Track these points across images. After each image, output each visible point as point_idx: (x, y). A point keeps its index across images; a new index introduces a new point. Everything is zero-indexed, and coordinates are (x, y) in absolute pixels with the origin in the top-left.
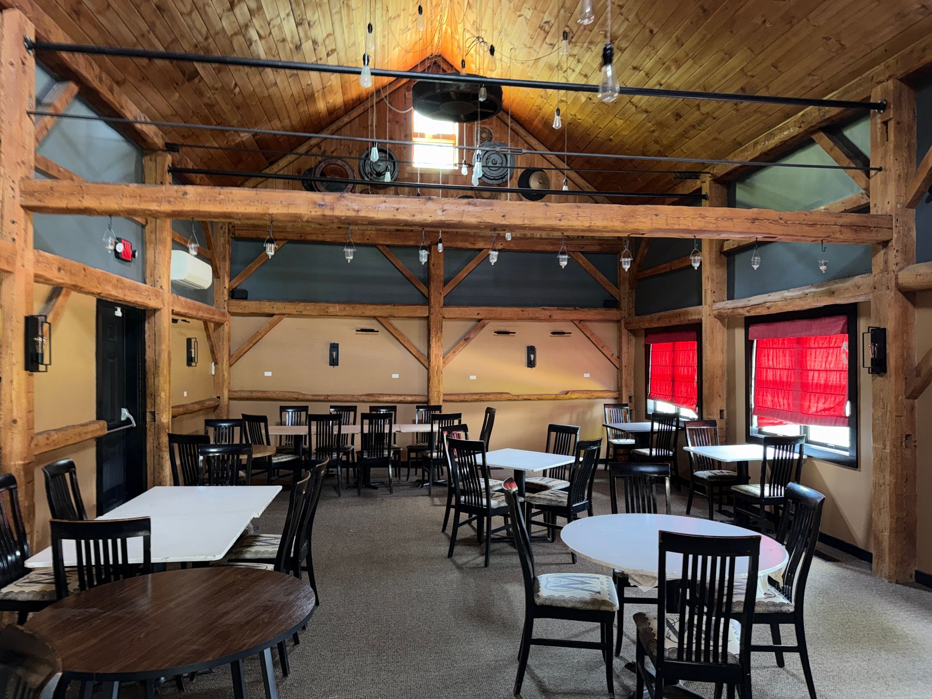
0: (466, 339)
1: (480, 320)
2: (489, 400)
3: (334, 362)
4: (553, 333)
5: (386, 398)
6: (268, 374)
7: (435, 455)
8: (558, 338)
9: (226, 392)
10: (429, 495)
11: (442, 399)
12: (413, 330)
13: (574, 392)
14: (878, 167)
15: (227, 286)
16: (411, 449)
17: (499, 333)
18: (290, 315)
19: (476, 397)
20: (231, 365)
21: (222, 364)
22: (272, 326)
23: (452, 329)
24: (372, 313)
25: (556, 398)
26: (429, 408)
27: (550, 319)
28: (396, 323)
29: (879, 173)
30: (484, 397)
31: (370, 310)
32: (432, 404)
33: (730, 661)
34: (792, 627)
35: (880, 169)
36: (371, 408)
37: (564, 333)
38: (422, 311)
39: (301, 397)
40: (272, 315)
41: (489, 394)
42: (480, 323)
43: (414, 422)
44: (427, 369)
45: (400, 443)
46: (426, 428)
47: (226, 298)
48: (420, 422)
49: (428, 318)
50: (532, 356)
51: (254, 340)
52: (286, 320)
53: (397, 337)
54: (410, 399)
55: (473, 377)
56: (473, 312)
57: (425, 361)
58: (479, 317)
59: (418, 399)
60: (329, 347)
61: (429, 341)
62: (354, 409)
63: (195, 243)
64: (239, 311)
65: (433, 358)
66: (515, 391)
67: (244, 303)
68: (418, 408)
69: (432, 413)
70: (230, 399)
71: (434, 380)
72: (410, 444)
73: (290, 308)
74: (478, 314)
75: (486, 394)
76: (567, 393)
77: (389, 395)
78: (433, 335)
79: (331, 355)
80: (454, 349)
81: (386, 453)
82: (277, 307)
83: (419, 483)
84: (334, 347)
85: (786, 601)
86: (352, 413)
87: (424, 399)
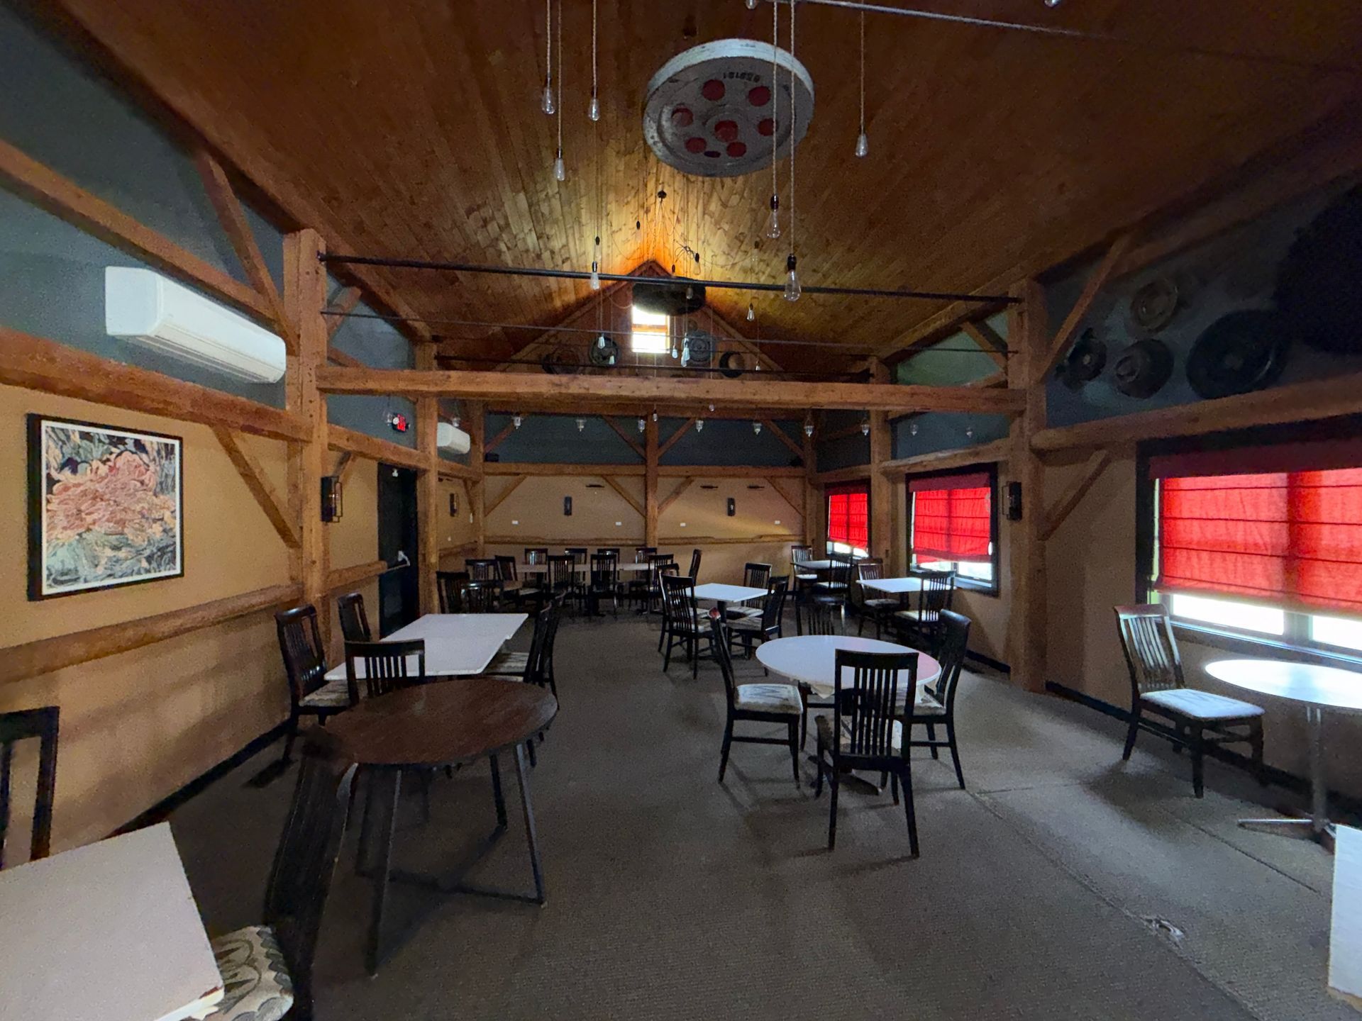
0: (677, 493)
1: (688, 477)
2: (696, 543)
3: (568, 512)
4: (750, 487)
5: (610, 542)
6: (515, 522)
7: (651, 588)
8: (753, 492)
9: (482, 538)
10: (647, 622)
11: (657, 541)
12: (632, 486)
13: (767, 536)
14: (1015, 350)
15: (482, 451)
16: (632, 584)
17: (704, 487)
18: (532, 474)
19: (686, 541)
20: (486, 516)
21: (479, 514)
22: (519, 482)
23: (666, 484)
24: (599, 472)
25: (752, 541)
26: (647, 550)
27: (747, 476)
28: (618, 480)
29: (1016, 355)
30: (693, 541)
31: (598, 469)
32: (649, 547)
33: (893, 754)
34: (944, 726)
35: (1016, 352)
36: (599, 551)
37: (758, 487)
38: (641, 469)
39: (542, 541)
40: (518, 474)
41: (697, 538)
42: (689, 480)
43: (634, 562)
44: (645, 517)
45: (623, 579)
46: (644, 567)
47: (482, 461)
48: (639, 562)
49: (645, 475)
50: (732, 507)
51: (506, 493)
52: (529, 478)
53: (619, 491)
54: (630, 543)
55: (683, 524)
56: (683, 470)
57: (644, 511)
58: (688, 474)
59: (638, 543)
60: (563, 500)
61: (646, 494)
62: (585, 551)
64: (491, 471)
65: (649, 508)
66: (717, 536)
67: (495, 464)
68: (638, 550)
69: (649, 554)
70: (485, 542)
71: (651, 527)
72: (631, 579)
73: (532, 468)
74: (687, 472)
75: (694, 538)
76: (761, 537)
77: (613, 539)
78: (649, 490)
79: (566, 506)
80: (668, 500)
81: (611, 587)
82: (523, 468)
83: (639, 612)
84: (568, 500)
85: (939, 706)
86: (583, 555)
87: (641, 543)
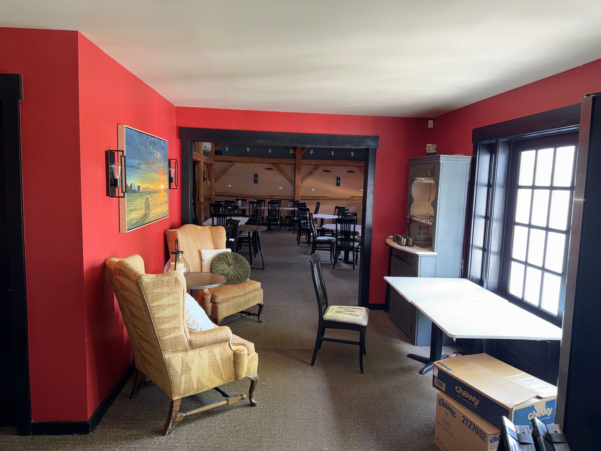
0: (311, 173)
1: (316, 165)
2: (319, 200)
3: (256, 182)
4: (348, 172)
5: (277, 197)
6: (230, 186)
7: (295, 218)
8: (350, 174)
9: (214, 192)
10: (293, 233)
11: (300, 198)
12: (288, 169)
13: (356, 197)
15: (214, 150)
16: (287, 217)
17: (325, 171)
18: (238, 162)
19: (314, 198)
20: (215, 182)
21: (212, 181)
22: (231, 166)
23: (305, 169)
24: (271, 162)
25: (348, 199)
26: (293, 201)
27: (347, 165)
28: (282, 166)
30: (317, 198)
31: (271, 160)
32: (296, 200)
36: (271, 200)
37: (353, 172)
38: (293, 161)
39: (243, 196)
40: (231, 162)
41: (320, 197)
42: (317, 167)
43: (288, 207)
44: (294, 186)
45: (283, 215)
46: (293, 209)
47: (214, 154)
48: (290, 207)
49: (295, 164)
50: (339, 182)
51: (224, 172)
52: (237, 163)
53: (282, 172)
54: (286, 198)
55: (313, 190)
56: (314, 162)
57: (293, 182)
58: (316, 164)
59: (290, 198)
60: (254, 176)
61: (295, 174)
62: (264, 201)
63: (227, 147)
64: (219, 160)
65: (296, 181)
66: (330, 196)
67: (221, 156)
68: (290, 201)
69: (296, 203)
70: (215, 195)
71: (297, 190)
72: (286, 215)
73: (239, 159)
74: (316, 163)
75: (318, 197)
76: (353, 197)
77: (278, 196)
78: (297, 171)
79: (255, 179)
80: (305, 177)
81: (277, 217)
82: (234, 158)
83: (289, 230)
84: (256, 175)
86: (264, 203)
87: (293, 198)
